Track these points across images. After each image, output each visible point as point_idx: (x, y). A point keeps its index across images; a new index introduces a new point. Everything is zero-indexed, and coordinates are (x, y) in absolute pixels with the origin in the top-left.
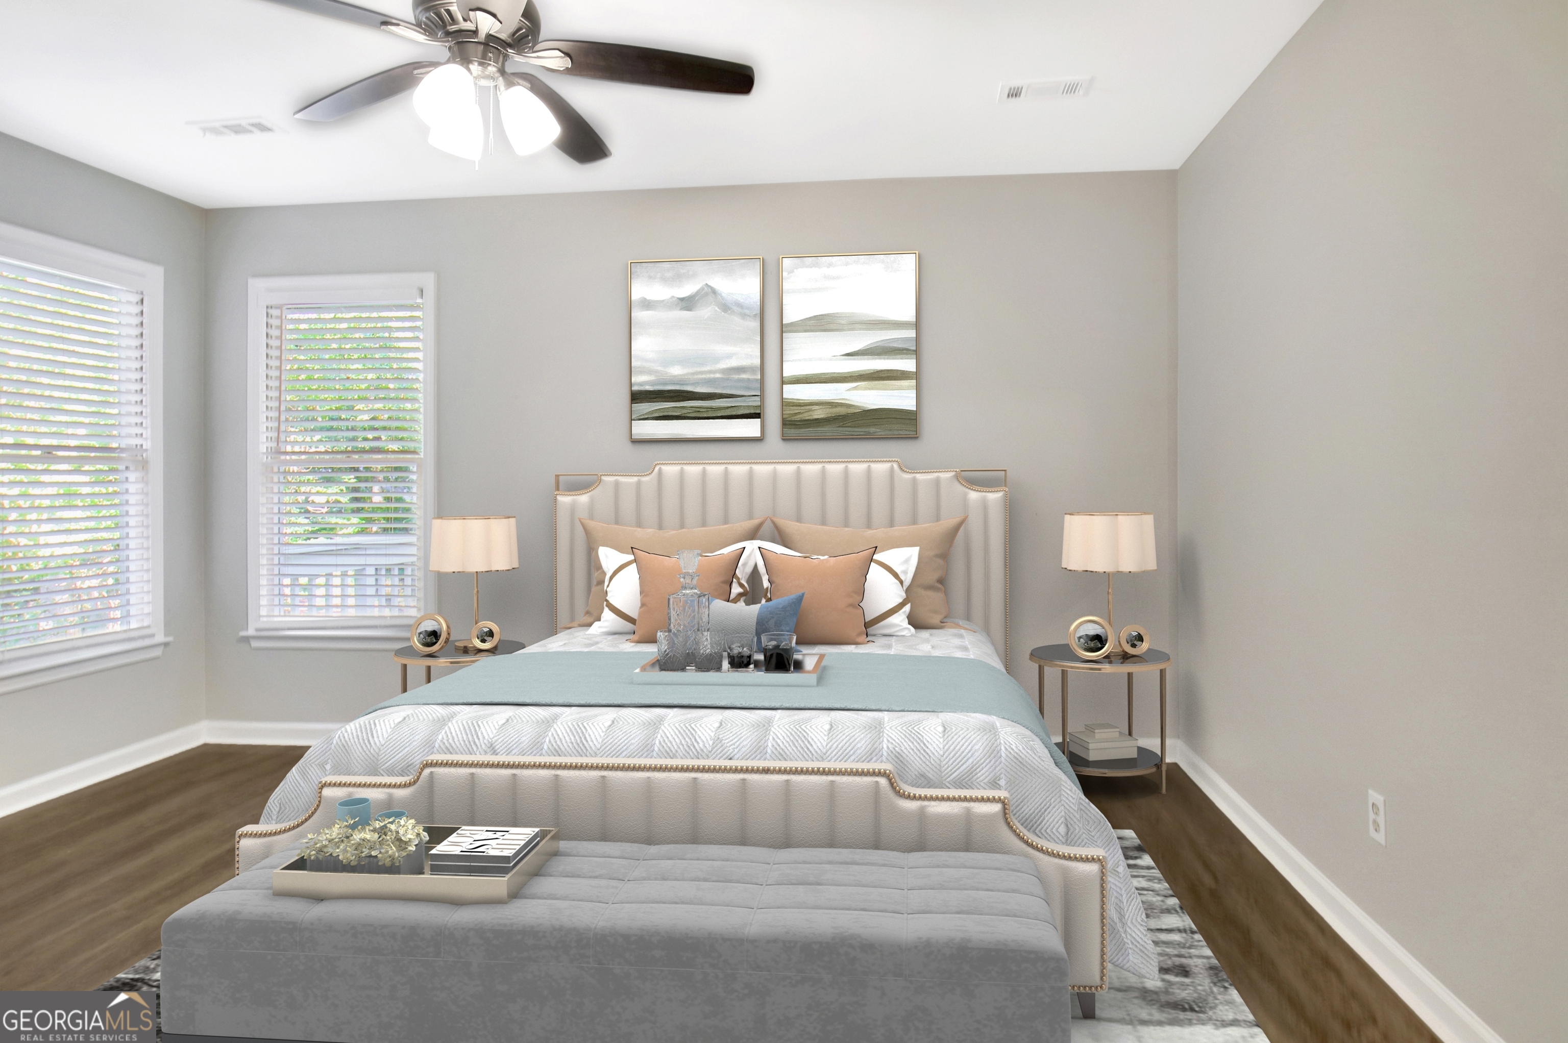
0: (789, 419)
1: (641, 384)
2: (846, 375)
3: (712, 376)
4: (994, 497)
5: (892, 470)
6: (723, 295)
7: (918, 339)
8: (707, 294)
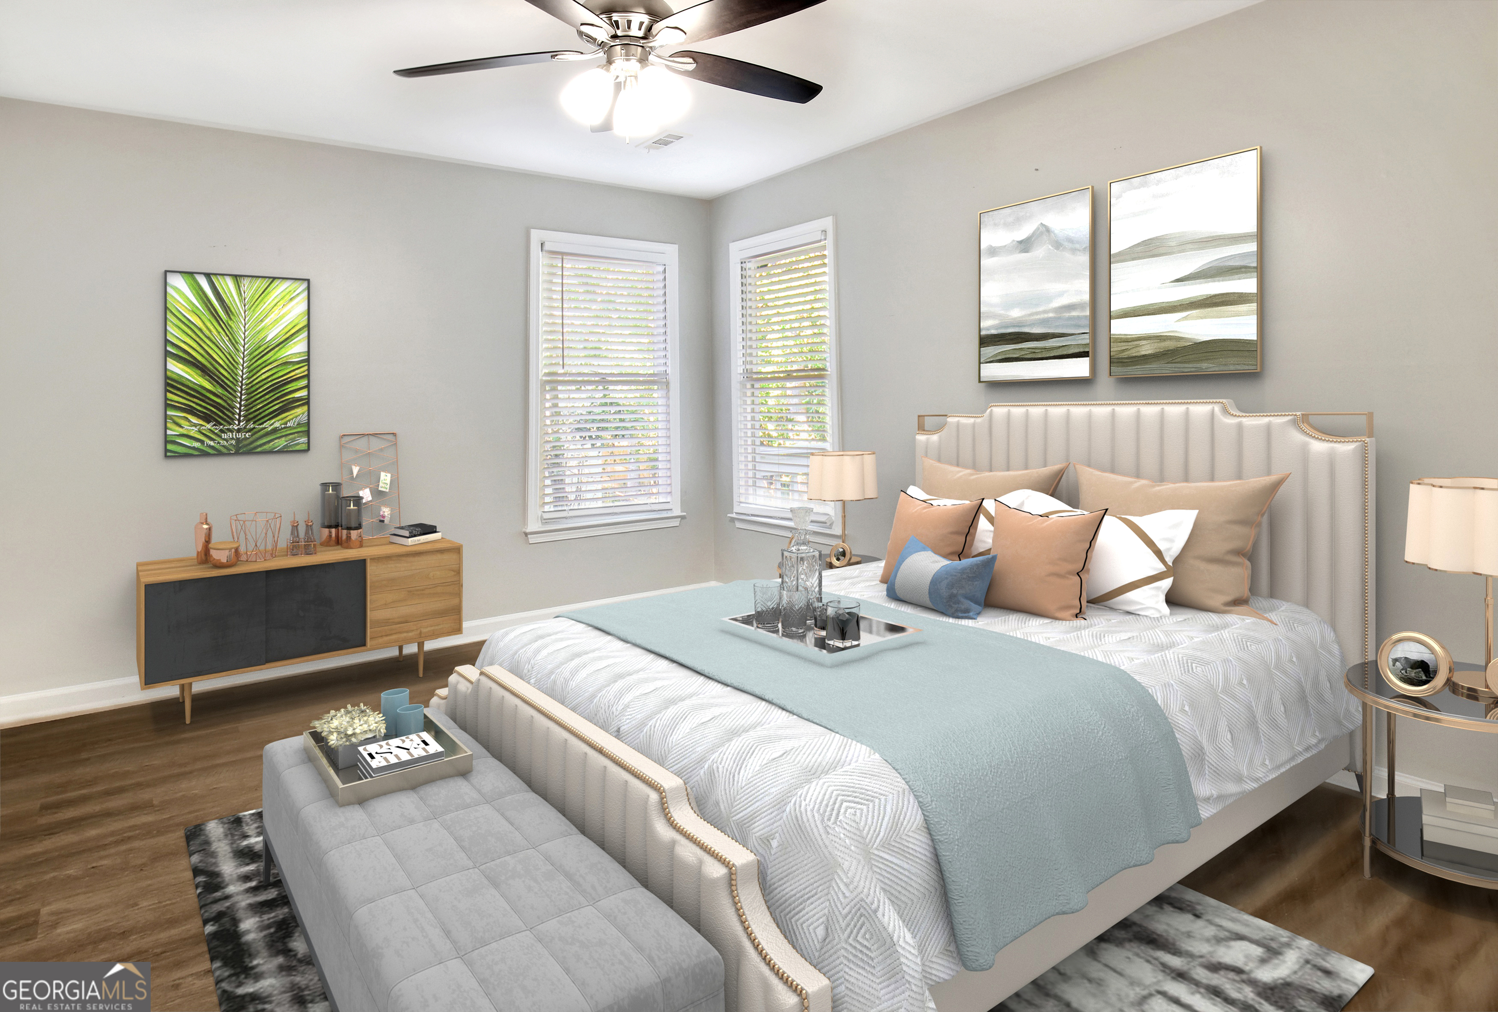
0: (1117, 356)
1: (988, 329)
2: (1176, 304)
3: (1046, 316)
4: (1346, 448)
5: (1213, 413)
6: (1056, 232)
7: (1261, 253)
8: (1042, 233)
